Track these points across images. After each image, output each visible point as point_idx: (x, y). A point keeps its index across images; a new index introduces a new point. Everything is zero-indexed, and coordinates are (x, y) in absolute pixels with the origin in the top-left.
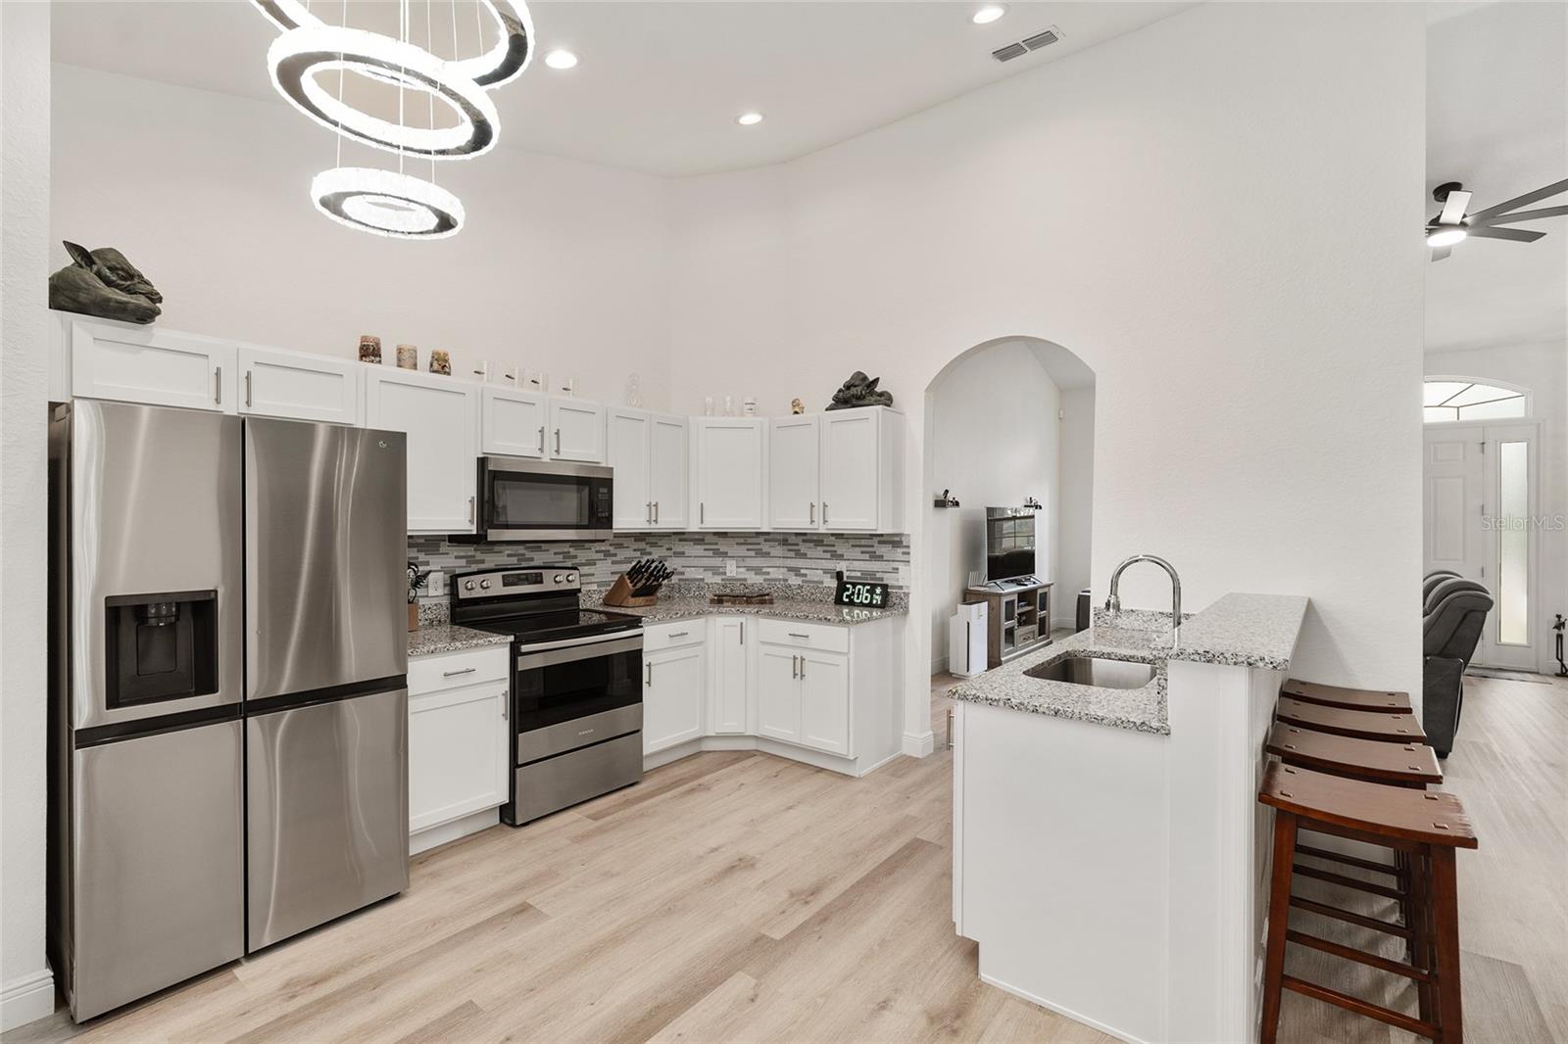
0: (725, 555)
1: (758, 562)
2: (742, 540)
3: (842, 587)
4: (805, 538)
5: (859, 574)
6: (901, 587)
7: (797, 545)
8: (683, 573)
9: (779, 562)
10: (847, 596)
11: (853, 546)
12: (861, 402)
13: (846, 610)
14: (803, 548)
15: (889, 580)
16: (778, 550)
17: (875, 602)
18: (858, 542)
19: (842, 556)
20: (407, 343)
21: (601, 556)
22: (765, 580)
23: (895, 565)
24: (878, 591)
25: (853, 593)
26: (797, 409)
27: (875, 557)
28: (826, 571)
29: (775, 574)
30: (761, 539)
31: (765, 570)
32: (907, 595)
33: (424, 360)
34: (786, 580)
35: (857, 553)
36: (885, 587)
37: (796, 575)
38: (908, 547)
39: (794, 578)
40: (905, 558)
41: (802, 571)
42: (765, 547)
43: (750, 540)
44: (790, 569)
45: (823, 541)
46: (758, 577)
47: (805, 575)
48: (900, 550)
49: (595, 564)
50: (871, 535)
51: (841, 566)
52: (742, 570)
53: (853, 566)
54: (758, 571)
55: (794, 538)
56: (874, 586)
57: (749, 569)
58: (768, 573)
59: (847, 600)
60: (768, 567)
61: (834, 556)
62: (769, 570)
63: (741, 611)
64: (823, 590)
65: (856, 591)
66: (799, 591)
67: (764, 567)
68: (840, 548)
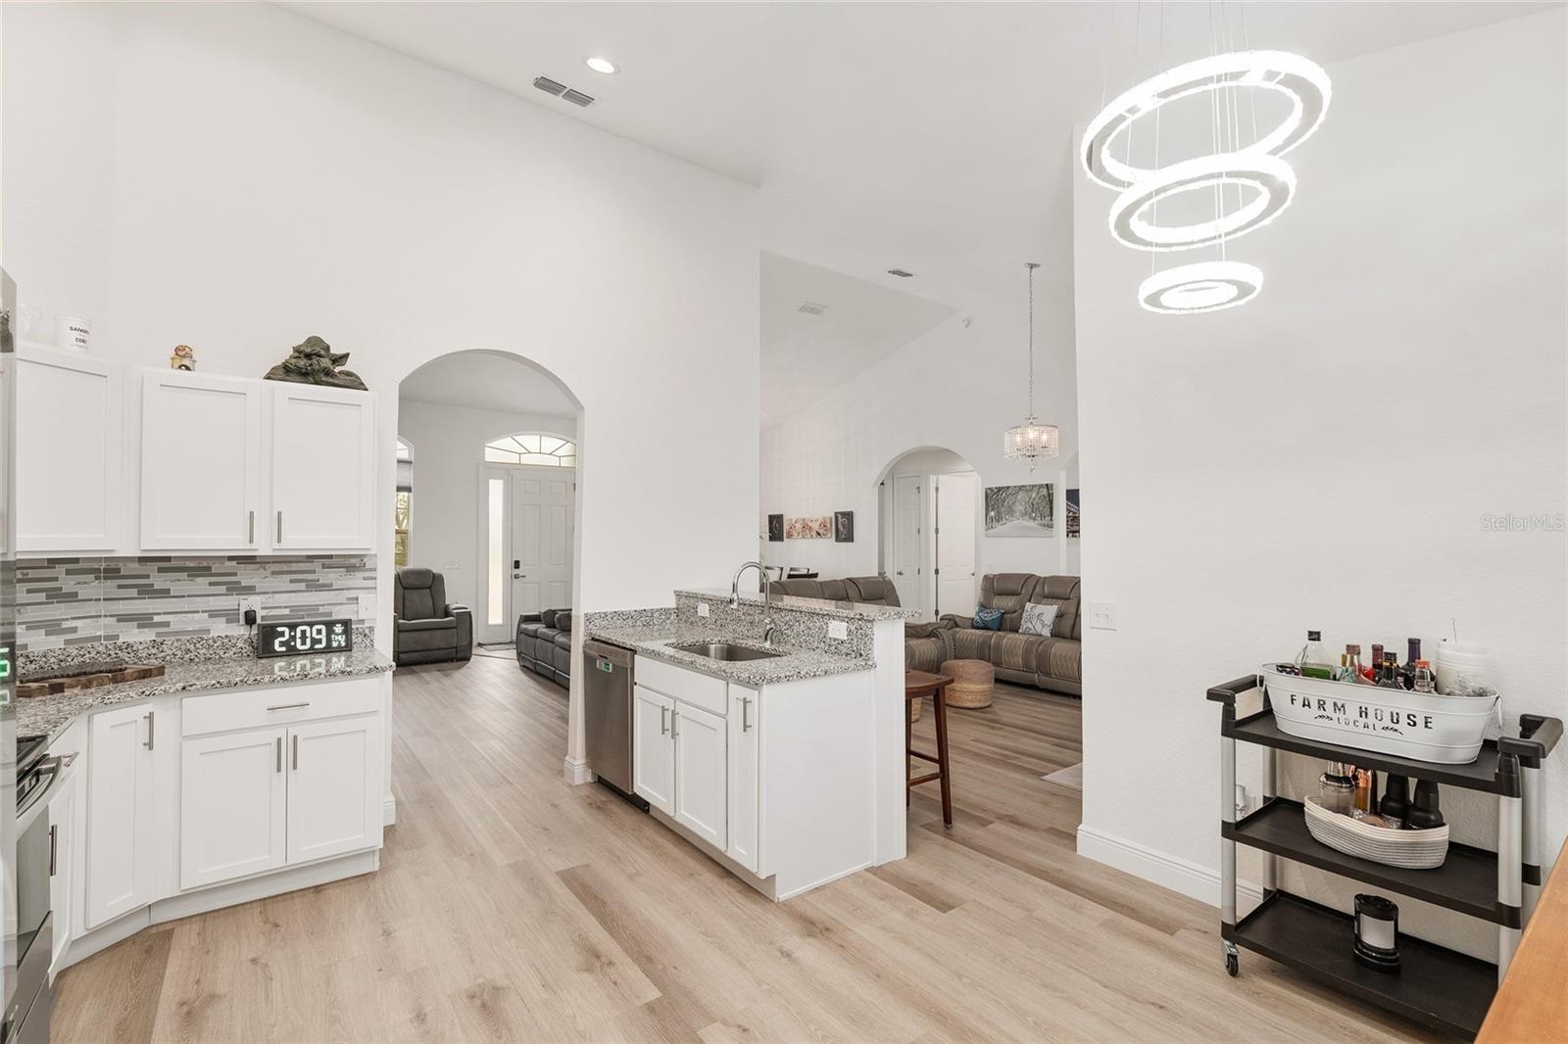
3: (267, 632)
5: (286, 612)
6: (362, 621)
7: (147, 577)
9: (102, 608)
10: (282, 644)
11: (274, 573)
13: (282, 664)
14: (159, 582)
15: (340, 613)
17: (335, 644)
19: (253, 588)
22: (67, 642)
23: (352, 594)
24: (338, 629)
25: (293, 638)
26: (186, 362)
27: (314, 586)
28: (214, 614)
29: (85, 628)
30: (60, 570)
31: (66, 625)
32: (371, 629)
35: (283, 582)
36: (346, 624)
37: (140, 626)
38: (375, 570)
39: (136, 631)
40: (370, 583)
41: (157, 619)
42: (68, 584)
44: (122, 618)
45: (209, 568)
46: (53, 638)
47: (166, 624)
48: (360, 575)
50: (308, 557)
51: (253, 602)
53: (272, 601)
54: (53, 627)
55: (136, 565)
56: (330, 625)
58: (74, 630)
59: (284, 649)
60: (72, 618)
61: (235, 589)
62: (75, 623)
63: (147, 693)
64: (215, 642)
65: (299, 635)
66: (154, 651)
67: (67, 619)
68: (247, 577)
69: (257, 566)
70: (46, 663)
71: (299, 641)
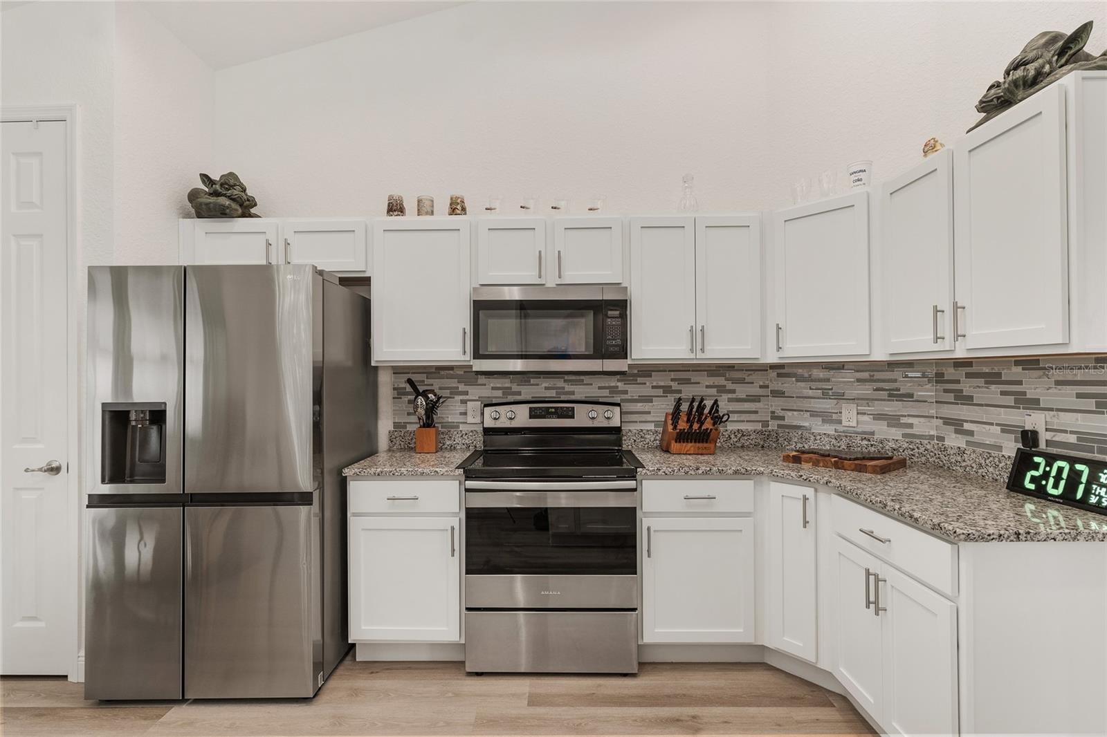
0: (840, 397)
1: (892, 408)
2: (866, 375)
3: (1023, 462)
4: (969, 370)
5: (1072, 439)
7: (958, 382)
8: (783, 418)
9: (929, 409)
10: (1033, 480)
11: (1058, 383)
13: (1029, 507)
14: (967, 387)
16: (926, 391)
17: (1093, 500)
18: (1068, 375)
19: (1037, 401)
20: (425, 194)
21: (660, 392)
22: (904, 435)
25: (1046, 475)
28: (1006, 429)
29: (922, 427)
30: (897, 373)
31: (904, 420)
33: (442, 205)
34: (941, 439)
35: (1067, 396)
37: (956, 432)
39: (954, 435)
41: (967, 426)
42: (905, 385)
43: (878, 375)
44: (947, 421)
45: (999, 375)
46: (893, 430)
47: (971, 433)
49: (651, 401)
51: (1035, 421)
52: (866, 418)
54: (894, 421)
55: (952, 370)
57: (878, 417)
58: (911, 426)
59: (1032, 487)
60: (909, 416)
61: (1022, 401)
62: (910, 420)
64: (1000, 462)
65: (1054, 473)
66: (959, 459)
67: (905, 416)
68: (1034, 386)
69: (1041, 372)
70: (882, 448)
71: (1051, 481)
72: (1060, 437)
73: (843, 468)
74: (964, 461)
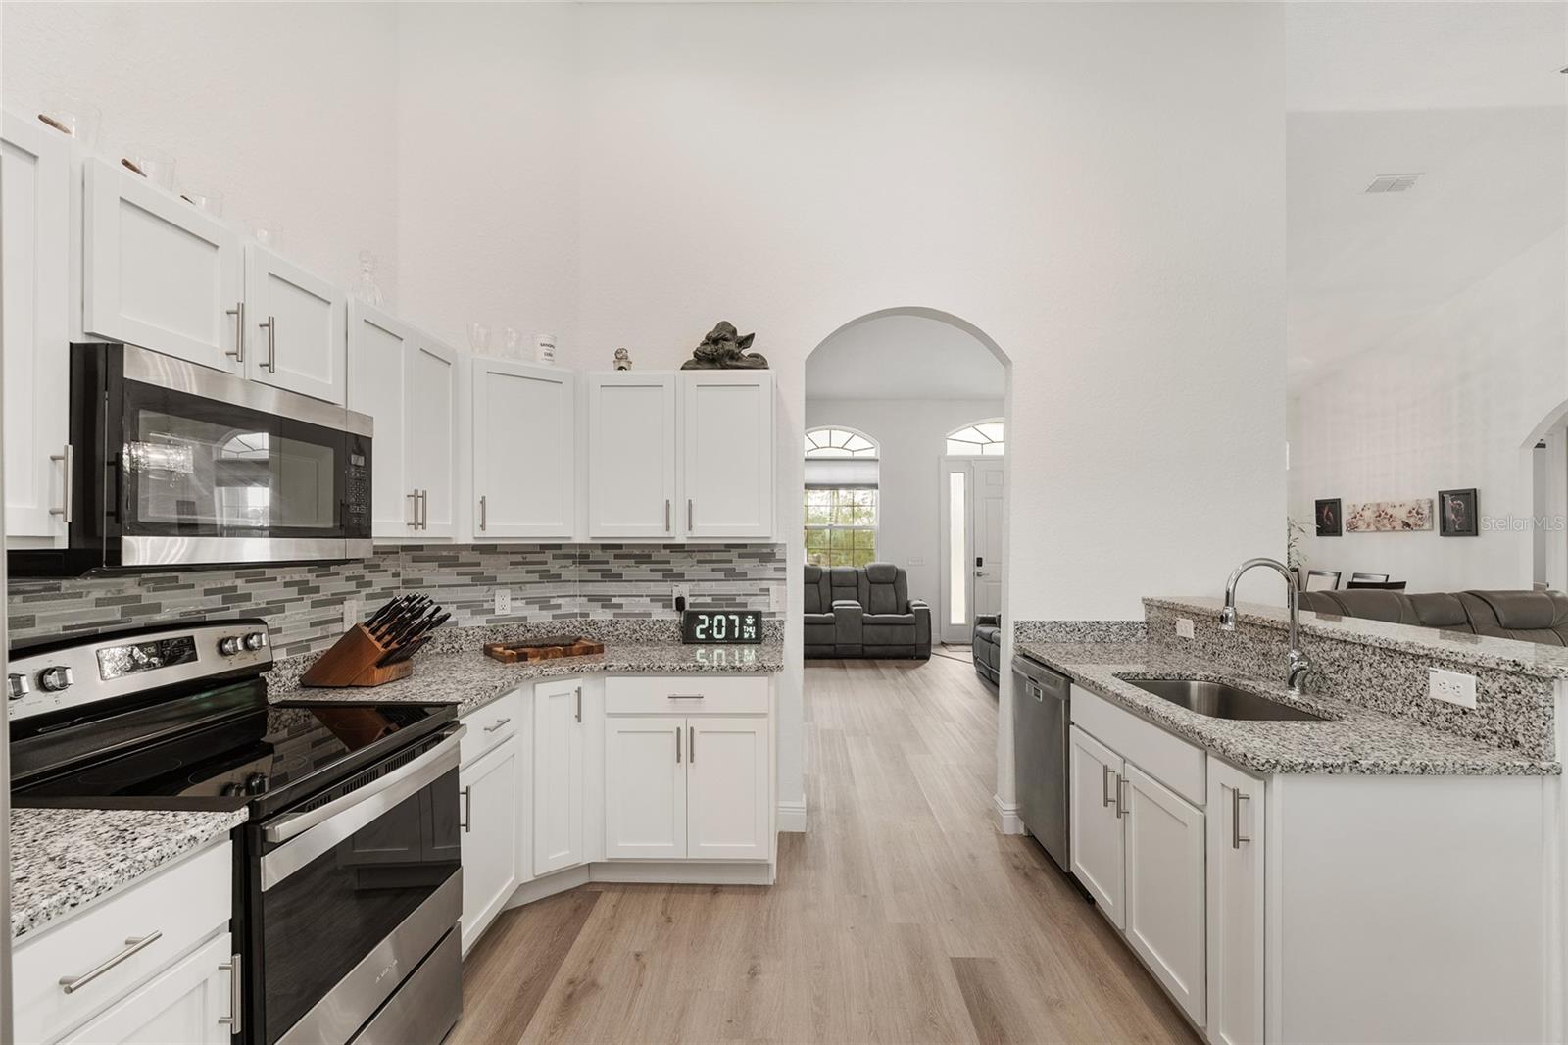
0: (492, 581)
1: (543, 590)
2: (518, 558)
3: (691, 619)
4: (618, 552)
5: (709, 600)
6: (773, 614)
7: (607, 562)
9: (575, 589)
10: (702, 632)
11: (699, 562)
12: (734, 363)
13: (701, 651)
14: (615, 567)
15: (754, 604)
16: (571, 571)
17: (746, 636)
18: (707, 556)
19: (682, 575)
22: (554, 616)
23: (765, 585)
24: (750, 620)
25: (711, 627)
26: (623, 364)
27: (732, 575)
28: (654, 599)
29: (568, 606)
30: (548, 555)
31: (553, 602)
32: (782, 622)
34: (585, 615)
35: (705, 571)
36: (757, 615)
37: (603, 606)
38: (784, 560)
39: (600, 610)
40: (778, 575)
41: (614, 600)
42: (554, 567)
43: (530, 557)
44: (592, 599)
45: (649, 556)
46: (544, 612)
47: (620, 606)
48: (772, 565)
49: (282, 610)
50: (727, 546)
51: (682, 590)
52: (519, 603)
53: (697, 590)
54: (544, 604)
55: (599, 552)
56: (742, 615)
57: (530, 601)
58: (558, 606)
59: (703, 637)
60: (558, 596)
61: (670, 576)
62: (559, 601)
63: (577, 669)
64: (654, 625)
65: (716, 624)
66: (611, 629)
67: (553, 597)
68: (678, 565)
69: (686, 554)
70: (538, 633)
71: (716, 629)
72: (700, 600)
73: (571, 654)
74: (617, 630)
